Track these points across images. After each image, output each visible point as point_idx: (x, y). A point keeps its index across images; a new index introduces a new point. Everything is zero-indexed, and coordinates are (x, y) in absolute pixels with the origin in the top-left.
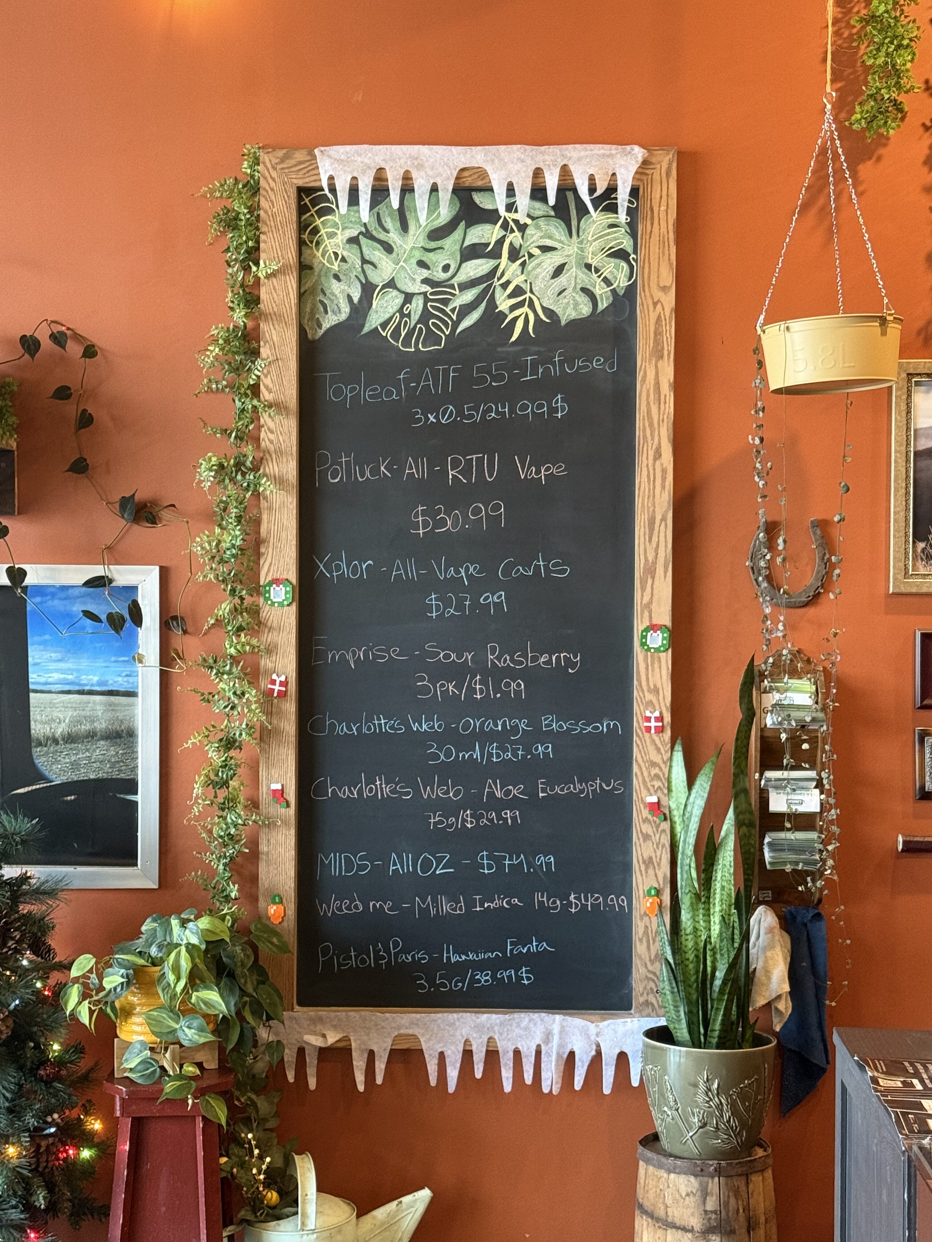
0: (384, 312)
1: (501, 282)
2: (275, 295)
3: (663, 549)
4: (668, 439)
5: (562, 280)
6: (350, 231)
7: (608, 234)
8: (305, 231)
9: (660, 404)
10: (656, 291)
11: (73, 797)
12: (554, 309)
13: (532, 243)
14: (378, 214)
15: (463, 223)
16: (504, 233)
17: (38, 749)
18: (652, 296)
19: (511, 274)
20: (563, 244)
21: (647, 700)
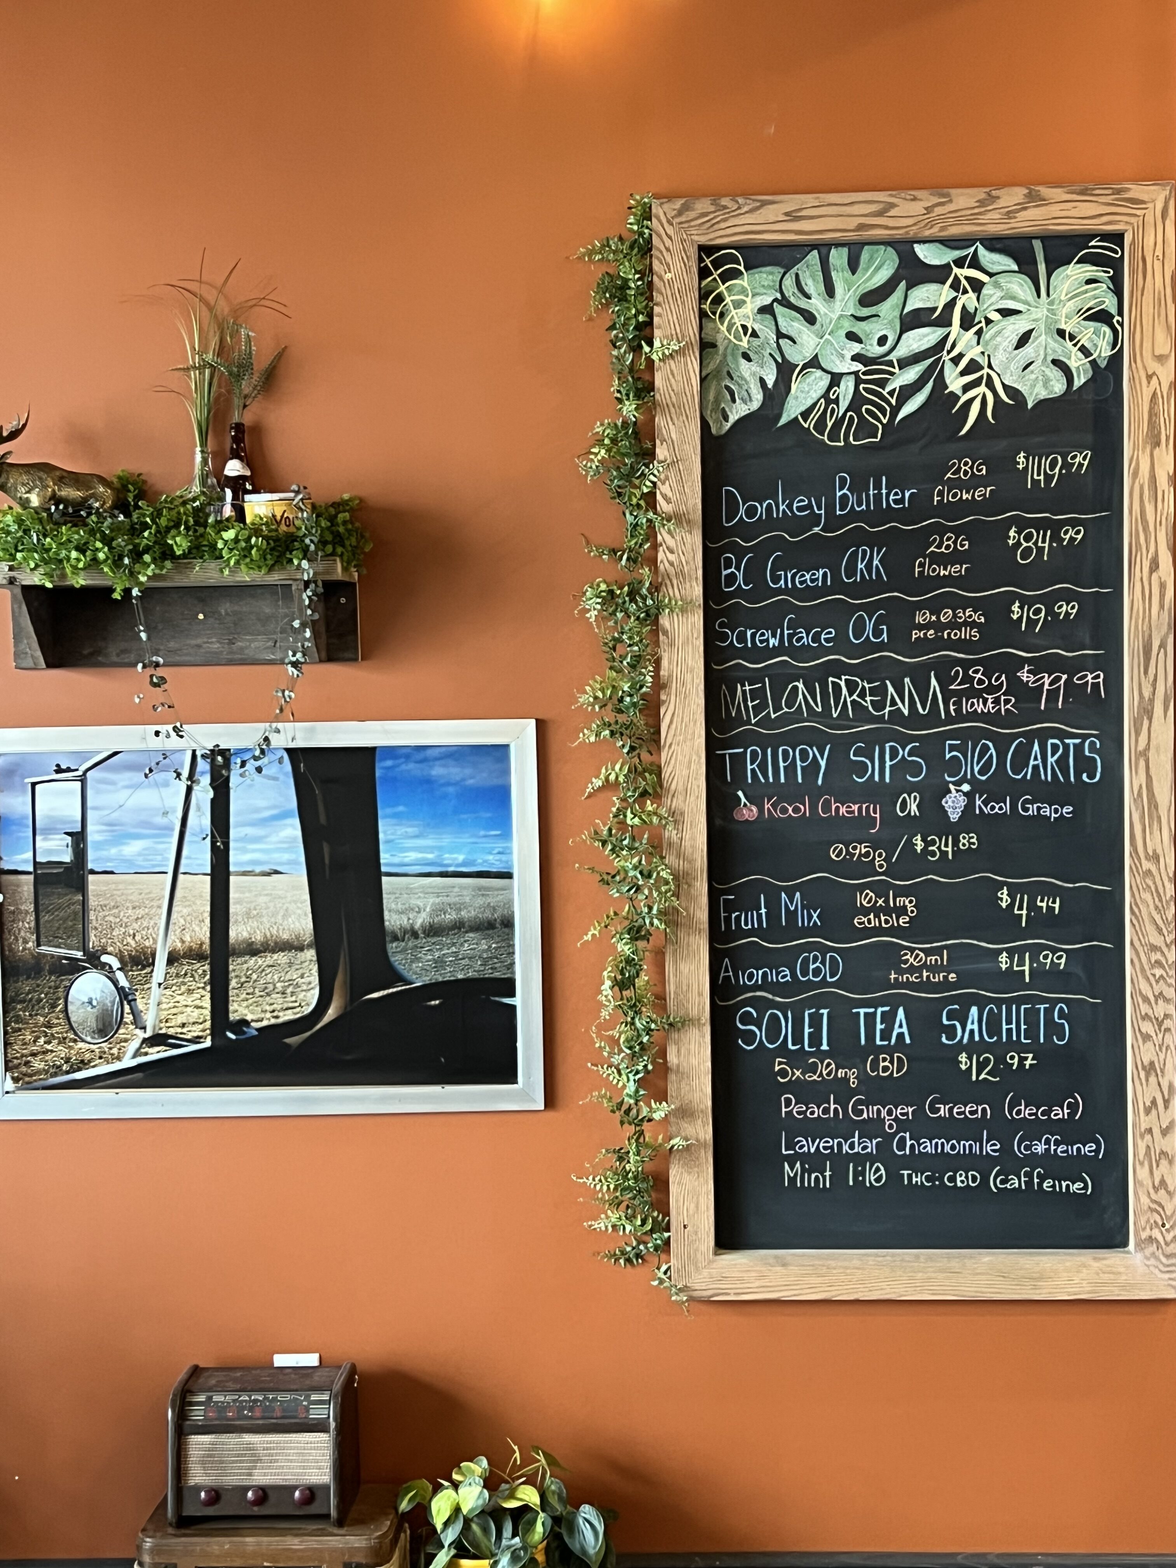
0: (806, 398)
1: (953, 355)
2: (673, 380)
3: (1163, 682)
4: (1168, 545)
5: (1029, 350)
6: (761, 297)
7: (1086, 292)
8: (707, 300)
9: (1156, 502)
10: (1150, 361)
11: (437, 1002)
13: (990, 305)
14: (797, 275)
15: (903, 284)
16: (954, 294)
17: (394, 945)
19: (963, 345)
20: (1030, 305)
21: (1144, 869)
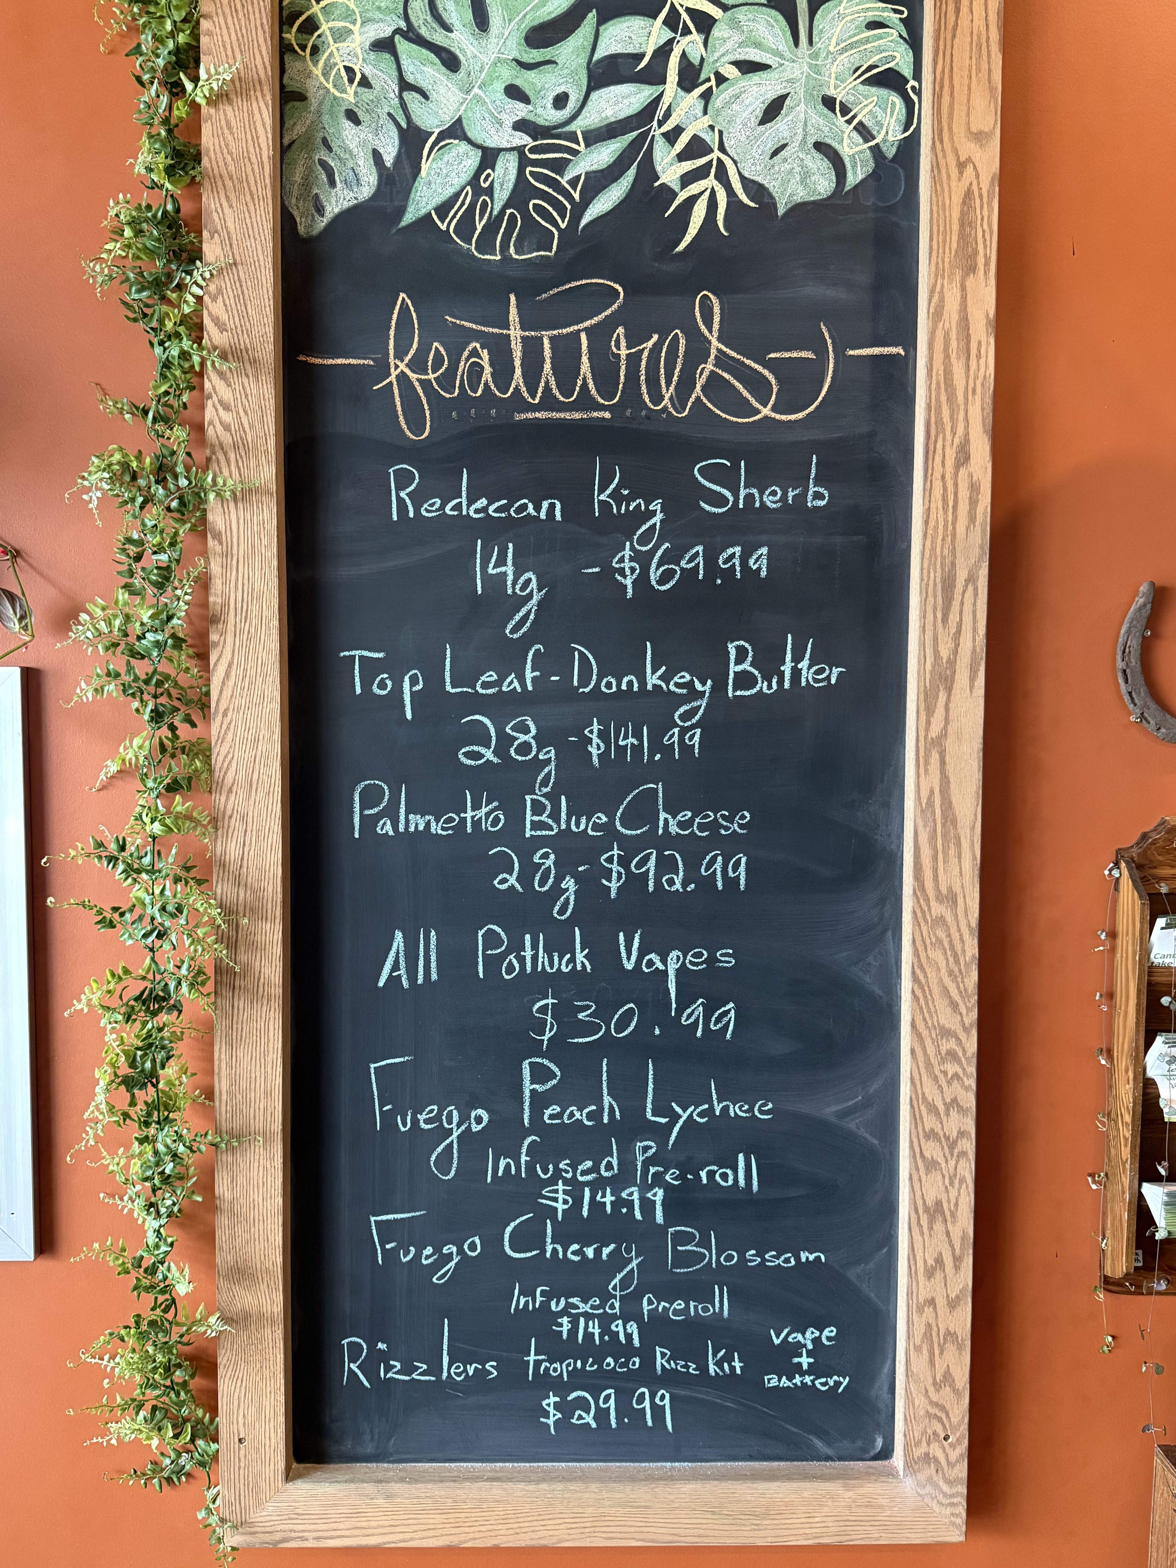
0: (444, 185)
1: (666, 128)
3: (969, 636)
4: (984, 426)
5: (781, 127)
6: (376, 26)
7: (867, 40)
8: (291, 26)
9: (968, 358)
10: (963, 140)
12: (765, 183)
13: (723, 55)
15: (592, 17)
16: (670, 35)
18: (956, 151)
19: (683, 113)
20: (782, 57)
21: (934, 914)
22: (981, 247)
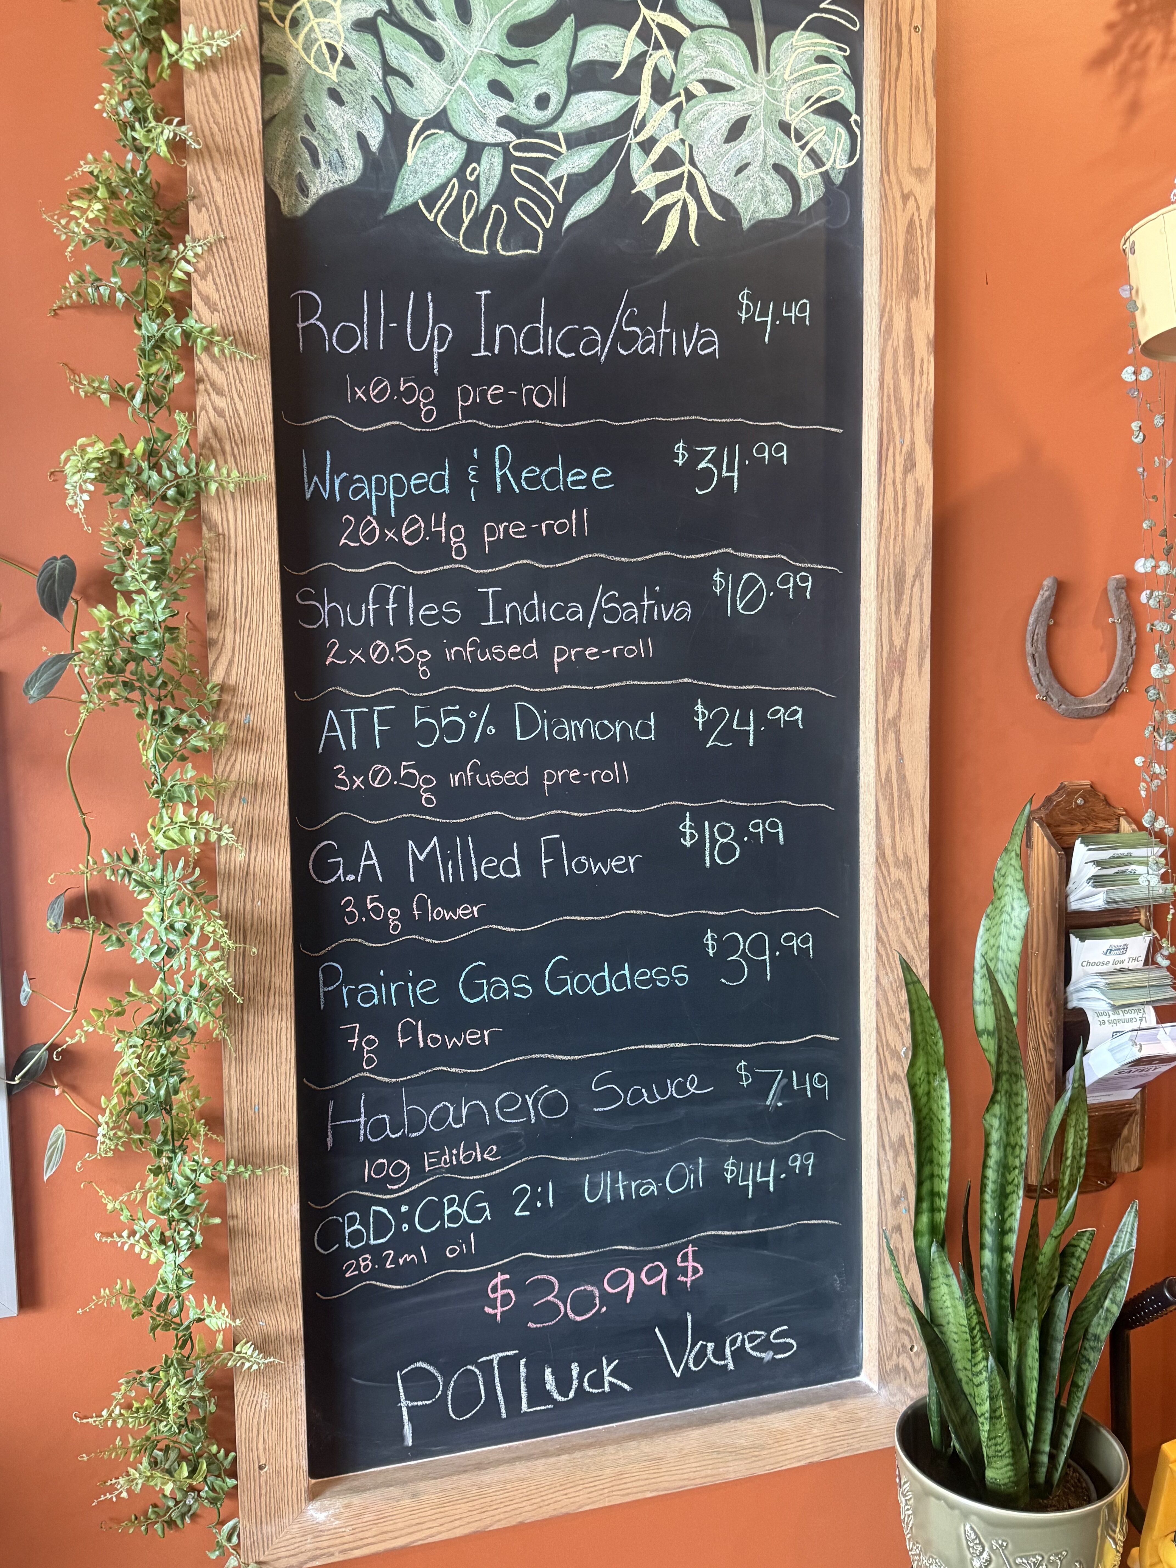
0: (430, 174)
1: (641, 137)
4: (926, 436)
5: (744, 147)
7: (816, 73)
9: (913, 374)
10: (906, 175)
13: (691, 72)
15: (570, 21)
16: (643, 48)
18: (900, 184)
19: (656, 124)
20: (743, 80)
21: (893, 880)
22: (922, 273)
